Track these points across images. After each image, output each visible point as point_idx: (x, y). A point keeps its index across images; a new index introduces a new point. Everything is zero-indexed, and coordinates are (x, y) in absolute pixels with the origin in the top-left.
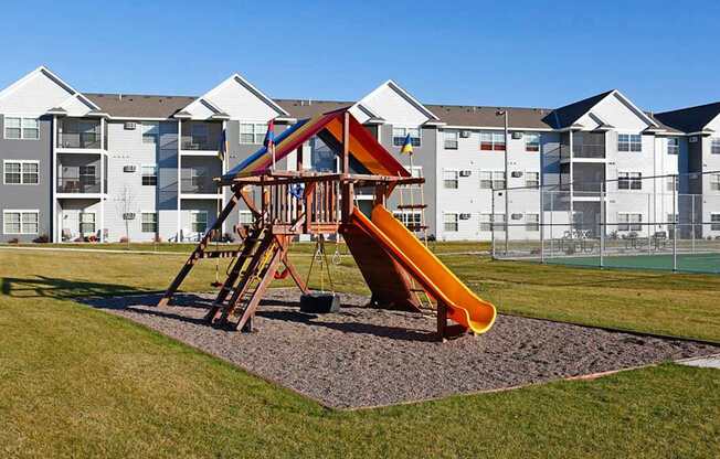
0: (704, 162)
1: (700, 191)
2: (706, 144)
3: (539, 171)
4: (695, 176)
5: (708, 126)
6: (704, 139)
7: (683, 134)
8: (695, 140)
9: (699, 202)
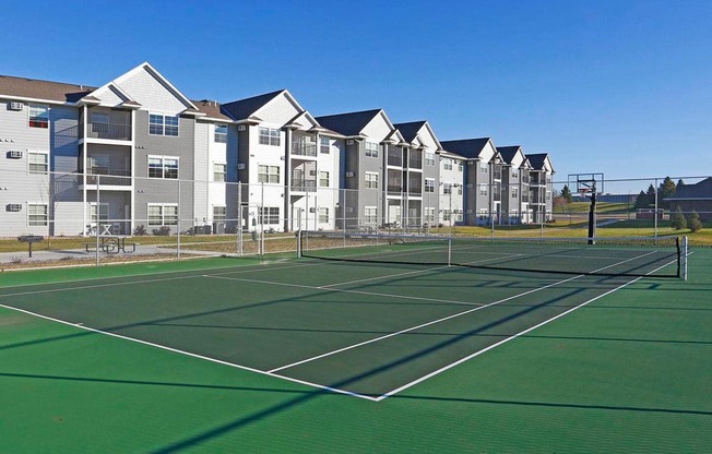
0: (251, 152)
1: (246, 180)
2: (254, 133)
3: (48, 152)
4: (242, 166)
5: (255, 114)
6: (251, 127)
7: (231, 121)
8: (243, 128)
9: (245, 191)
